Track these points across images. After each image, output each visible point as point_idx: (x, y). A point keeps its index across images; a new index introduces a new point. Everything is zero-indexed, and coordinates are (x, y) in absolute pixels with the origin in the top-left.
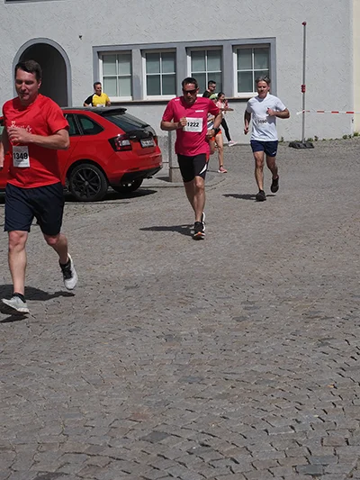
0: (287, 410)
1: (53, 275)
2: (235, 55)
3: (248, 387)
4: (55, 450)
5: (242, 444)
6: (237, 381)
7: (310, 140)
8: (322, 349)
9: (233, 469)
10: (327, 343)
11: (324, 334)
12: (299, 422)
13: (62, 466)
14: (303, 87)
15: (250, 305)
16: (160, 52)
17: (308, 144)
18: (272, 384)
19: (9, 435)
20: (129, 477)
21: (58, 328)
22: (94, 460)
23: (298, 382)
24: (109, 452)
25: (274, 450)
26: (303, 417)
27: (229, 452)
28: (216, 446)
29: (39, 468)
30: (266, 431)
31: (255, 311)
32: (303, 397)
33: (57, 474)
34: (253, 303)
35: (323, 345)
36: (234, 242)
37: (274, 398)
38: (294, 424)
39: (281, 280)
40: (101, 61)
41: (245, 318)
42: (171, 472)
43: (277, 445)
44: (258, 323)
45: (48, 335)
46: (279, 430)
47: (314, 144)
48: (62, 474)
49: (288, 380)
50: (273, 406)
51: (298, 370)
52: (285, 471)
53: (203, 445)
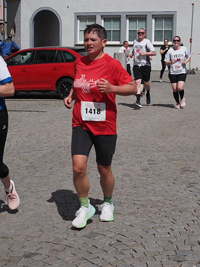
0: (167, 223)
1: (44, 140)
2: (154, 20)
3: (146, 209)
4: (35, 240)
5: (140, 241)
6: (140, 205)
7: (193, 70)
8: (189, 189)
9: (133, 255)
10: (193, 186)
11: (192, 181)
12: (173, 230)
13: (38, 249)
14: (191, 40)
15: (151, 162)
16: (112, 17)
17: (192, 72)
18: (160, 208)
19: (11, 230)
20: (75, 257)
21: (44, 171)
22: (57, 247)
23: (175, 207)
24: (65, 242)
25: (157, 245)
26: (175, 227)
27: (132, 246)
28: (125, 242)
29: (25, 250)
30: (154, 234)
31: (154, 165)
32: (176, 216)
33: (35, 254)
34: (154, 161)
35: (190, 186)
36: (146, 126)
37: (160, 216)
38: (170, 231)
39: (171, 149)
40: (79, 21)
41: (148, 170)
42: (98, 256)
43: (159, 243)
44: (155, 173)
45: (38, 174)
46: (161, 234)
47: (195, 72)
48: (38, 254)
49: (170, 206)
50: (159, 220)
51: (175, 200)
52: (162, 258)
53: (118, 241)
